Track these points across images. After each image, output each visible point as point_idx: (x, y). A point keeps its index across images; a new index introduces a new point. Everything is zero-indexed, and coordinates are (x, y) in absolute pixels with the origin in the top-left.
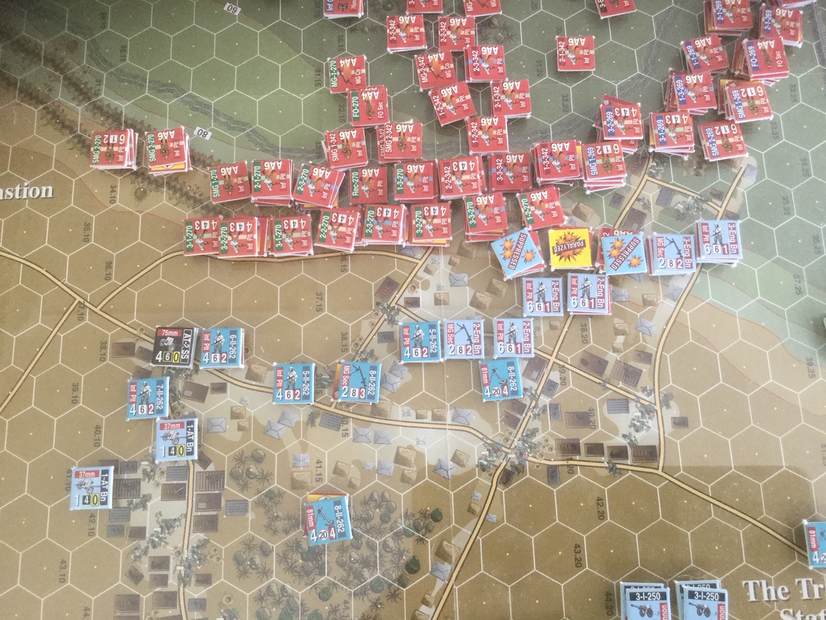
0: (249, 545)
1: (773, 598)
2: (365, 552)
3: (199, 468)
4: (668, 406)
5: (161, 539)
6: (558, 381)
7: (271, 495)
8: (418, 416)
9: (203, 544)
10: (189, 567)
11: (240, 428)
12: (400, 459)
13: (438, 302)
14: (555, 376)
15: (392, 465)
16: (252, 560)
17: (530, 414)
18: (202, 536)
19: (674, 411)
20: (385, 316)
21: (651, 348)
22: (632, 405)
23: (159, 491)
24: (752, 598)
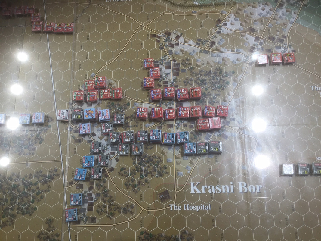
0: (187, 79)
1: (318, 90)
2: (215, 80)
3: (173, 62)
4: (291, 48)
5: (165, 78)
6: (263, 42)
7: (192, 68)
8: (228, 50)
9: (176, 79)
10: (173, 83)
11: (183, 53)
12: (223, 60)
13: (232, 24)
14: (262, 41)
15: (222, 62)
16: (188, 82)
17: (256, 49)
18: (175, 77)
19: (292, 49)
20: (218, 28)
21: (286, 35)
22: (282, 48)
23: (164, 67)
24: (313, 90)
